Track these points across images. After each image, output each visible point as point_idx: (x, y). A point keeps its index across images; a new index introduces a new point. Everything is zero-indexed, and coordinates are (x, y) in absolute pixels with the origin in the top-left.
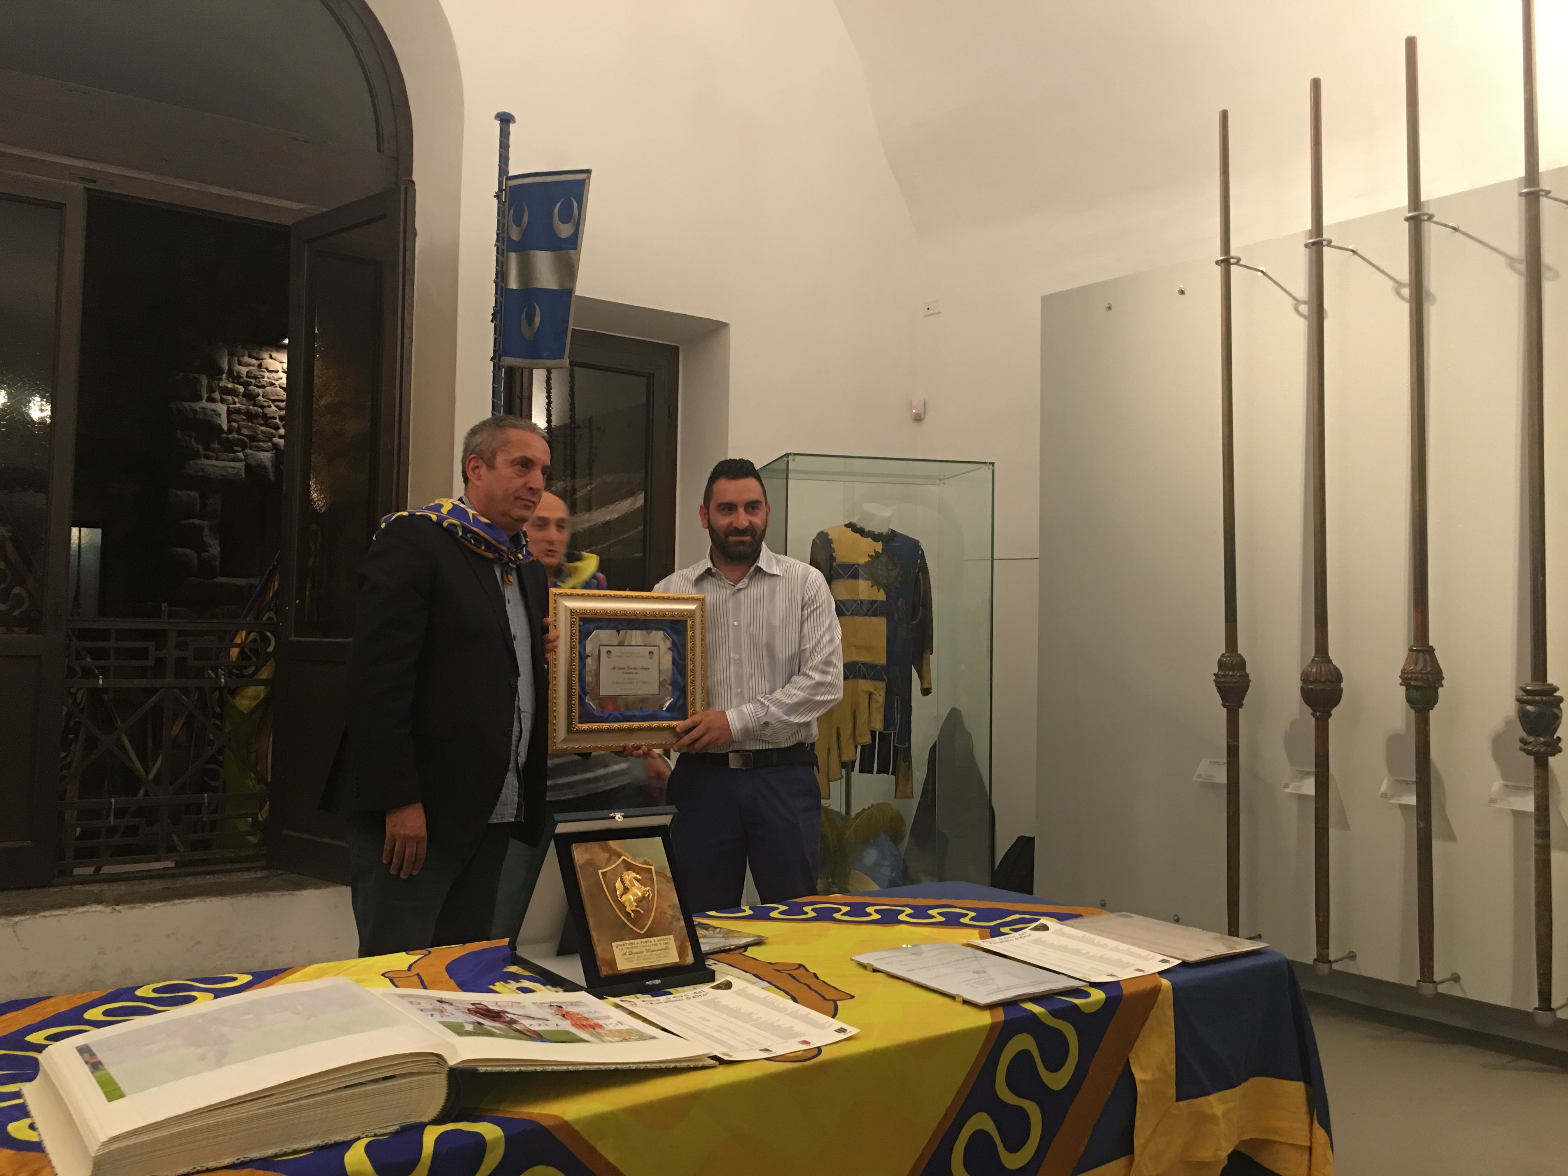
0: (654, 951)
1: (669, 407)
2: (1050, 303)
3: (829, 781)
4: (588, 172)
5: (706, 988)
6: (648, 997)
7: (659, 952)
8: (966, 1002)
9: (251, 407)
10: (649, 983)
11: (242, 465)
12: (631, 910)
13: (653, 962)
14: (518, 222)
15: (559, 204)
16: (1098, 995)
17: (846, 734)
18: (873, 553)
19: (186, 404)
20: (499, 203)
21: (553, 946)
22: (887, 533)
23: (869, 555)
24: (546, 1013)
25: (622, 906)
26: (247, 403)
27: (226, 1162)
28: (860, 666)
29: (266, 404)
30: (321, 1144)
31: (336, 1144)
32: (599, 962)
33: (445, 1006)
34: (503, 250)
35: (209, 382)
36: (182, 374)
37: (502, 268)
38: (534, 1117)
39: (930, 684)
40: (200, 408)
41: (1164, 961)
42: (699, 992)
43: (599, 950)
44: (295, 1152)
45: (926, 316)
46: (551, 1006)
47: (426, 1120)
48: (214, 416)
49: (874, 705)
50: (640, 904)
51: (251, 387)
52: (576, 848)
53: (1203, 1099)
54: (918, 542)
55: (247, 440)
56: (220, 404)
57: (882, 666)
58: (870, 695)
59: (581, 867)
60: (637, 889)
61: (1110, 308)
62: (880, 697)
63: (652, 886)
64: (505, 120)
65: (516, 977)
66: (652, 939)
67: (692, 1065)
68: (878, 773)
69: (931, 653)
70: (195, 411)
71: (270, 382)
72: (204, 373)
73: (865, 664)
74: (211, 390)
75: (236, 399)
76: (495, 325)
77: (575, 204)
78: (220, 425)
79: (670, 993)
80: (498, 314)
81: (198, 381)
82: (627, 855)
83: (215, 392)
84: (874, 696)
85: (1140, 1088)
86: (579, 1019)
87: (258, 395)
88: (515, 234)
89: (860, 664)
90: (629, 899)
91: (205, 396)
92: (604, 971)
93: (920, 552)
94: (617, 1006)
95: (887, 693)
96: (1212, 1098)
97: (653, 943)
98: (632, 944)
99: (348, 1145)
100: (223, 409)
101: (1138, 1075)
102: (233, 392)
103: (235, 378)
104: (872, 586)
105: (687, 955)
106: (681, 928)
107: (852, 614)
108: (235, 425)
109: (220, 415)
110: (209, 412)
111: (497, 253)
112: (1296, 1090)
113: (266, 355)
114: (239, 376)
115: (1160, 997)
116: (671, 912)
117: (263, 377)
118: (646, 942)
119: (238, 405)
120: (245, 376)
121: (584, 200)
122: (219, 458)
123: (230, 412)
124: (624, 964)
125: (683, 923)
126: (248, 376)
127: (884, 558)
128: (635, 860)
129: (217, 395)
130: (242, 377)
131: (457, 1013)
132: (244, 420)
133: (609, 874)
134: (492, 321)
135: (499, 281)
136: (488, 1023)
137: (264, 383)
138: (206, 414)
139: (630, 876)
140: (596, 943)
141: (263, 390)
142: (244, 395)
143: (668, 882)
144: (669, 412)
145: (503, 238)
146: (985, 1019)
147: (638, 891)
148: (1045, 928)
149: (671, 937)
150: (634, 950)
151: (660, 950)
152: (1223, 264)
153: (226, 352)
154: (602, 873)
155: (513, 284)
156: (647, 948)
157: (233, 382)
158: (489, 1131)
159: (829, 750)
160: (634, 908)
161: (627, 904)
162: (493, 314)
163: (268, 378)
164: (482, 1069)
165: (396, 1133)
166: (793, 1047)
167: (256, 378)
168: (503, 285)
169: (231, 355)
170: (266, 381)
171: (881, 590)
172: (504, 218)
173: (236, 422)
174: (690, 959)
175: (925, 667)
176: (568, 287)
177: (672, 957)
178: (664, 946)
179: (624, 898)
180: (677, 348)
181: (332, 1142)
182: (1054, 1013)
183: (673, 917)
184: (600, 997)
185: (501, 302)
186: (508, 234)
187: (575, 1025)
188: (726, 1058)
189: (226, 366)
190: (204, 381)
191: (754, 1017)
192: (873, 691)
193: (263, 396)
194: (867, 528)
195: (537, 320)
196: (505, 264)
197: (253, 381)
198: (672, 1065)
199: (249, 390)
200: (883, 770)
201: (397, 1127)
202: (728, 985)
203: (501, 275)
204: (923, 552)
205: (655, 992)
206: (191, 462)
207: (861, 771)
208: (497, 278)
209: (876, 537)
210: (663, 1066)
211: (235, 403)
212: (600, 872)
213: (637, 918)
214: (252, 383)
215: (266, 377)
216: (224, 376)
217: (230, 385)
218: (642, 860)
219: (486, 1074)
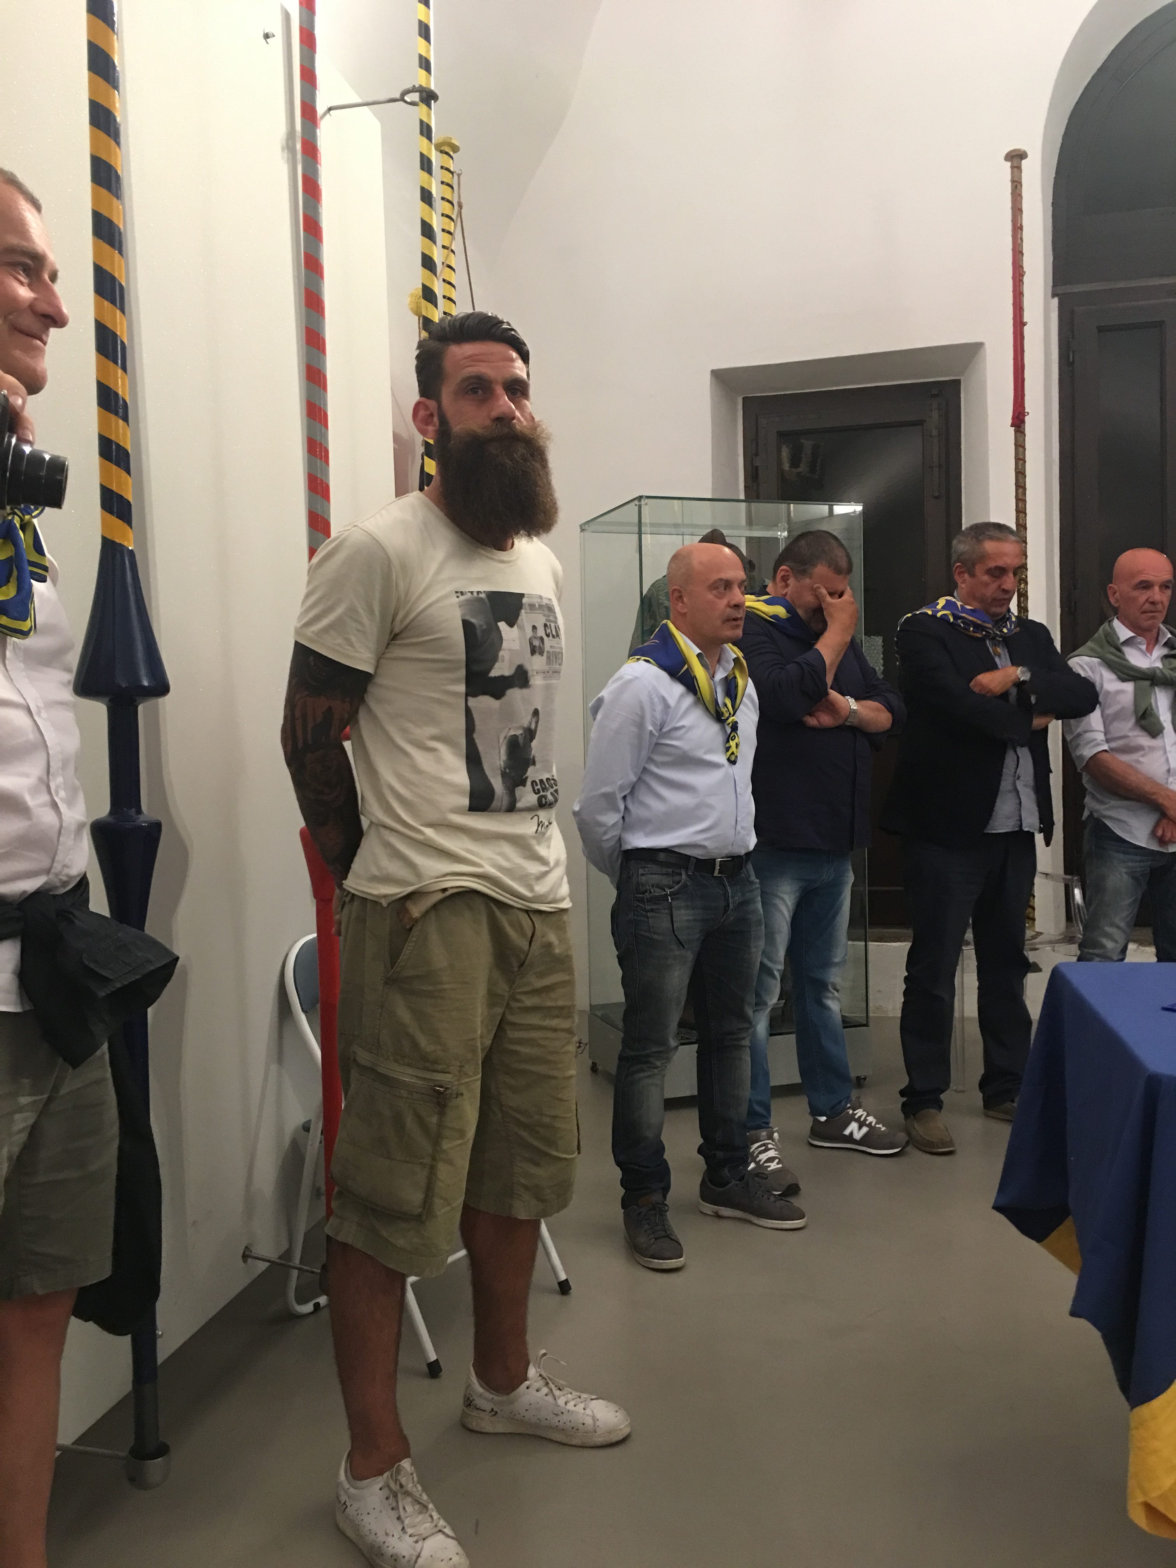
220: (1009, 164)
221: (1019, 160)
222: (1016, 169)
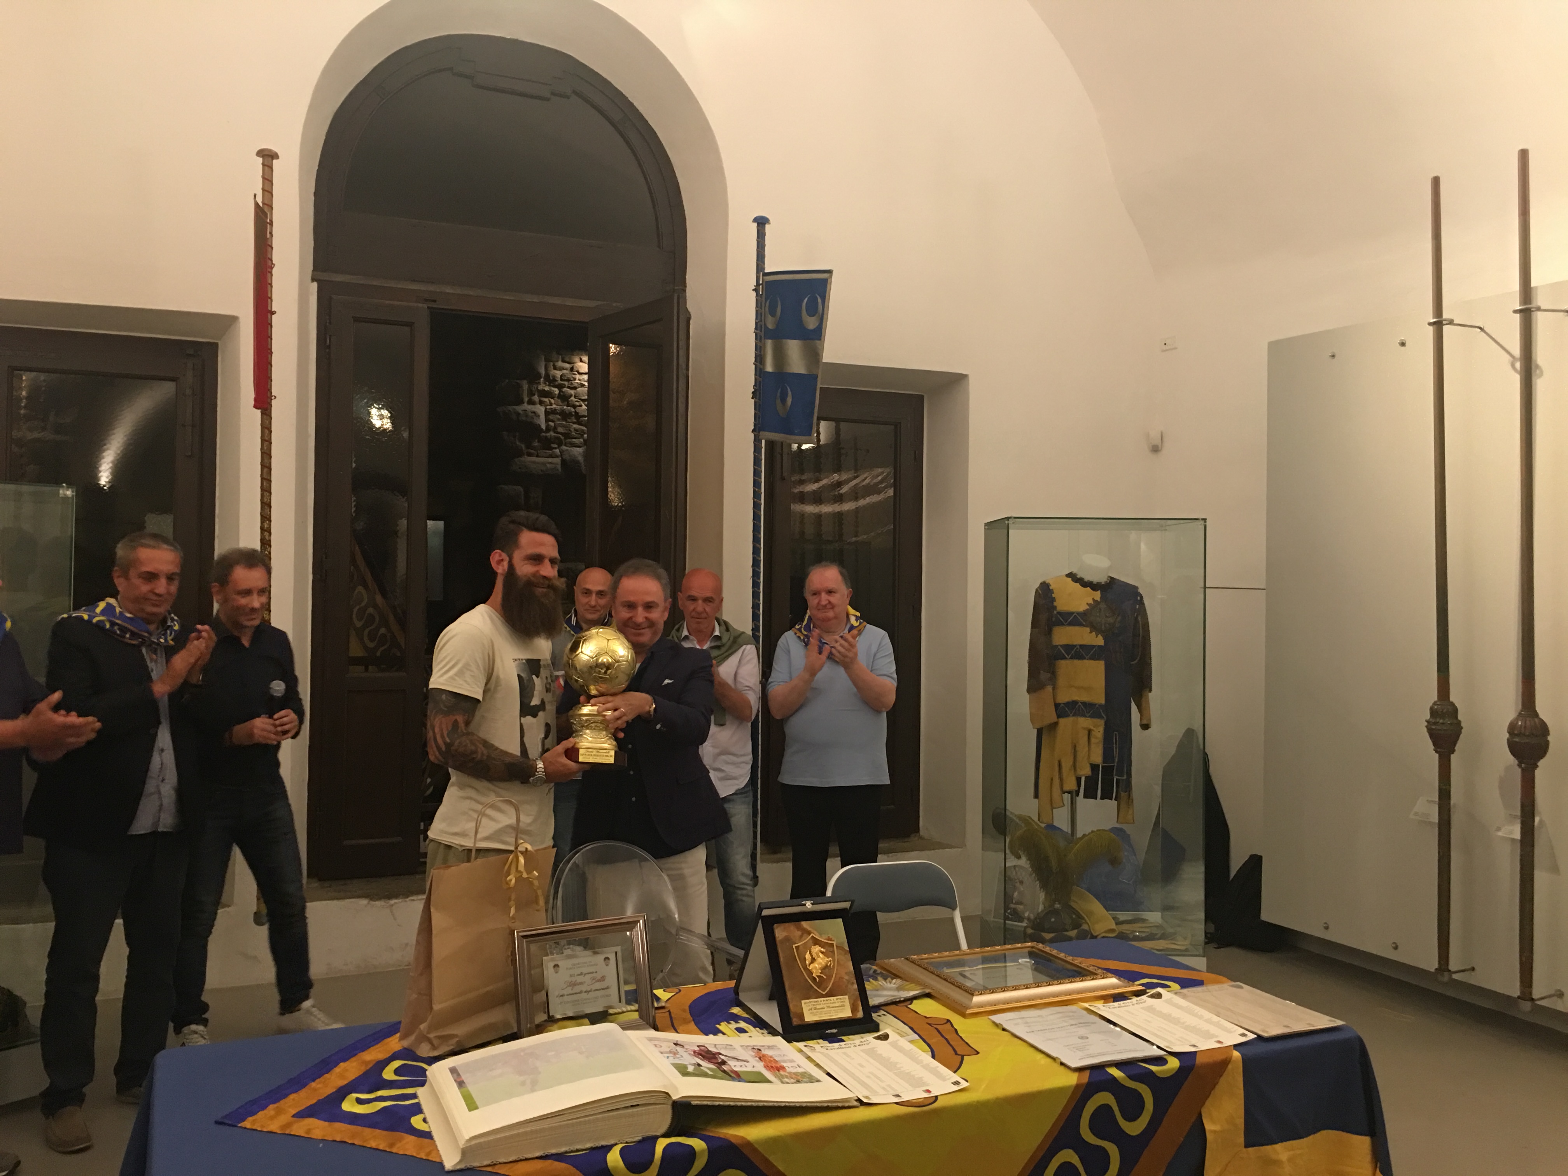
0: (833, 1007)
1: (915, 452)
2: (1275, 348)
3: (1052, 808)
4: (830, 272)
5: (869, 1037)
6: (826, 1043)
7: (837, 1008)
8: (1062, 1064)
9: (565, 407)
10: (829, 1031)
11: (558, 460)
12: (817, 976)
13: (832, 1016)
14: (773, 313)
15: (806, 299)
16: (1174, 1063)
17: (1067, 764)
18: (1091, 602)
19: (510, 408)
20: (757, 295)
21: (766, 993)
22: (1106, 582)
23: (1087, 604)
24: (748, 1055)
25: (810, 973)
26: (561, 404)
27: (538, 1154)
28: (1080, 706)
29: (577, 404)
30: (594, 1146)
31: (603, 1147)
32: (792, 1015)
33: (678, 1048)
34: (761, 337)
35: (529, 387)
36: (507, 381)
37: (760, 352)
38: (728, 1137)
39: (1150, 720)
40: (522, 411)
41: (1243, 1035)
42: (865, 1041)
43: (791, 1006)
44: (578, 1151)
45: (1164, 351)
46: (753, 1049)
47: (659, 1134)
48: (535, 417)
49: (1093, 740)
50: (824, 971)
51: (565, 389)
52: (777, 928)
53: (1268, 1147)
54: (1137, 588)
55: (562, 438)
56: (538, 406)
57: (1100, 705)
58: (1090, 732)
59: (782, 941)
60: (822, 959)
61: (1333, 356)
62: (1099, 732)
63: (833, 957)
64: (761, 222)
65: (736, 1018)
66: (831, 998)
67: (840, 1105)
68: (1102, 798)
69: (1150, 691)
70: (518, 414)
71: (581, 383)
72: (525, 379)
73: (1085, 704)
74: (531, 394)
75: (552, 401)
76: (755, 402)
77: (819, 300)
78: (540, 426)
79: (843, 1041)
80: (758, 393)
81: (520, 386)
82: (815, 932)
83: (534, 395)
84: (1093, 733)
85: (1209, 1137)
86: (770, 1061)
87: (571, 396)
88: (770, 323)
89: (1080, 704)
90: (816, 968)
91: (526, 399)
92: (795, 1022)
93: (1139, 598)
94: (801, 1051)
95: (1105, 730)
96: (1278, 1147)
97: (832, 1001)
98: (816, 1002)
99: (609, 1148)
100: (541, 410)
101: (1209, 1126)
102: (549, 395)
103: (551, 381)
104: (1091, 632)
105: (858, 1011)
106: (855, 990)
107: (1071, 658)
108: (552, 424)
109: (539, 416)
110: (530, 414)
111: (756, 339)
112: (1362, 1144)
113: (577, 359)
114: (555, 380)
115: (1230, 1066)
116: (846, 977)
117: (575, 379)
118: (827, 1000)
119: (554, 406)
120: (559, 379)
121: (827, 297)
122: (539, 455)
123: (547, 413)
124: (810, 1017)
125: (856, 986)
126: (562, 380)
127: (1103, 606)
128: (821, 937)
129: (536, 398)
130: (557, 381)
131: (685, 1055)
132: (559, 420)
133: (801, 948)
134: (752, 398)
135: (758, 364)
136: (705, 1065)
137: (576, 385)
138: (527, 416)
139: (816, 949)
140: (790, 1000)
141: (575, 391)
142: (559, 396)
143: (846, 954)
144: (915, 457)
145: (761, 326)
146: (1072, 1079)
147: (822, 960)
148: (1159, 996)
149: (847, 997)
150: (818, 1007)
151: (838, 1007)
152: (1435, 326)
153: (543, 359)
154: (796, 947)
155: (769, 368)
156: (828, 1005)
157: (549, 385)
158: (697, 1144)
159: (1052, 779)
160: (819, 974)
161: (814, 971)
162: (753, 393)
163: (579, 380)
164: (694, 1103)
165: (639, 1142)
166: (919, 1094)
167: (568, 380)
168: (762, 367)
169: (548, 360)
170: (577, 383)
171: (1100, 636)
172: (761, 308)
173: (553, 421)
174: (860, 1014)
175: (1144, 704)
176: (815, 373)
177: (847, 1013)
178: (840, 1004)
179: (811, 967)
180: (922, 397)
181: (600, 1145)
182: (1131, 1077)
183: (848, 981)
184: (789, 1042)
185: (760, 382)
186: (765, 325)
187: (766, 1067)
188: (865, 1100)
189: (543, 372)
190: (525, 386)
191: (898, 1066)
192: (1092, 728)
193: (575, 397)
194: (1086, 579)
195: (789, 400)
196: (762, 349)
197: (566, 383)
198: (825, 1105)
199: (562, 392)
200: (1106, 796)
201: (641, 1138)
202: (885, 1037)
203: (759, 359)
204: (1142, 597)
205: (833, 1039)
206: (516, 460)
207: (1085, 797)
208: (756, 360)
209: (1094, 586)
210: (818, 1105)
211: (551, 404)
212: (794, 946)
213: (821, 982)
214: (564, 384)
215: (577, 378)
216: (542, 379)
217: (547, 388)
218: (826, 937)
219: (697, 1106)
220: (260, 160)
221: (270, 159)
222: (268, 168)
